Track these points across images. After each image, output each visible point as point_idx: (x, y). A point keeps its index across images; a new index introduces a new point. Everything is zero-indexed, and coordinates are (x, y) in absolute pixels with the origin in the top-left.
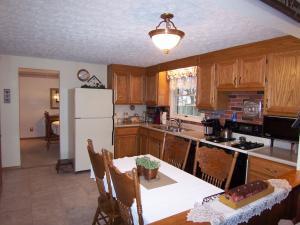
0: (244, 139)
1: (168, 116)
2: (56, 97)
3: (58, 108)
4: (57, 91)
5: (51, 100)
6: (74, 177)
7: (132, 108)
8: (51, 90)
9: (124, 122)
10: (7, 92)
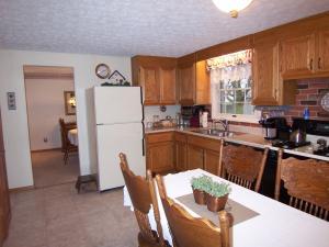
0: (325, 142)
1: (209, 116)
2: (71, 101)
3: (74, 114)
4: (72, 94)
5: (66, 105)
6: (98, 198)
7: (163, 109)
8: (66, 93)
9: (154, 127)
10: (11, 96)
